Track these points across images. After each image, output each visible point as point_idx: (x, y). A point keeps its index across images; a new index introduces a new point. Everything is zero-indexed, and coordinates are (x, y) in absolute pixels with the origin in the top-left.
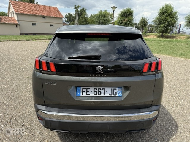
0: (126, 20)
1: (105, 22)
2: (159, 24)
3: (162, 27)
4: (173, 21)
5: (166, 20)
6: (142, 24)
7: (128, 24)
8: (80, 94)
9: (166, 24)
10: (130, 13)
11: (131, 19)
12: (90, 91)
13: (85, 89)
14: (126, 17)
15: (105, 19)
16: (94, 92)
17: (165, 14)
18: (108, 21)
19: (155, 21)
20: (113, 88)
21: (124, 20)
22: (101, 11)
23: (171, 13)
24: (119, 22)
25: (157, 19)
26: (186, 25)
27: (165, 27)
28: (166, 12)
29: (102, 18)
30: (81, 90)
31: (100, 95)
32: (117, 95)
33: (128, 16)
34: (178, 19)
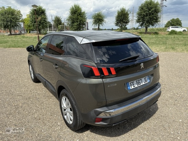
0: (40, 18)
1: (14, 20)
2: (73, 23)
3: (76, 25)
4: (83, 20)
5: (78, 19)
6: (57, 23)
7: (43, 22)
8: (130, 88)
9: (79, 22)
10: (42, 11)
11: (45, 17)
12: (135, 84)
13: (131, 83)
14: (39, 15)
15: (14, 16)
16: (137, 83)
17: (76, 14)
18: (18, 19)
19: (68, 20)
20: (145, 78)
21: (37, 18)
22: (4, 7)
23: (81, 13)
24: (33, 20)
25: (70, 18)
26: (94, 23)
27: (78, 25)
28: (76, 12)
29: (10, 16)
30: (130, 85)
31: (140, 84)
32: (148, 82)
33: (41, 14)
34: (87, 18)
